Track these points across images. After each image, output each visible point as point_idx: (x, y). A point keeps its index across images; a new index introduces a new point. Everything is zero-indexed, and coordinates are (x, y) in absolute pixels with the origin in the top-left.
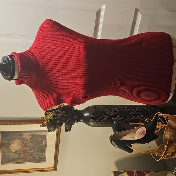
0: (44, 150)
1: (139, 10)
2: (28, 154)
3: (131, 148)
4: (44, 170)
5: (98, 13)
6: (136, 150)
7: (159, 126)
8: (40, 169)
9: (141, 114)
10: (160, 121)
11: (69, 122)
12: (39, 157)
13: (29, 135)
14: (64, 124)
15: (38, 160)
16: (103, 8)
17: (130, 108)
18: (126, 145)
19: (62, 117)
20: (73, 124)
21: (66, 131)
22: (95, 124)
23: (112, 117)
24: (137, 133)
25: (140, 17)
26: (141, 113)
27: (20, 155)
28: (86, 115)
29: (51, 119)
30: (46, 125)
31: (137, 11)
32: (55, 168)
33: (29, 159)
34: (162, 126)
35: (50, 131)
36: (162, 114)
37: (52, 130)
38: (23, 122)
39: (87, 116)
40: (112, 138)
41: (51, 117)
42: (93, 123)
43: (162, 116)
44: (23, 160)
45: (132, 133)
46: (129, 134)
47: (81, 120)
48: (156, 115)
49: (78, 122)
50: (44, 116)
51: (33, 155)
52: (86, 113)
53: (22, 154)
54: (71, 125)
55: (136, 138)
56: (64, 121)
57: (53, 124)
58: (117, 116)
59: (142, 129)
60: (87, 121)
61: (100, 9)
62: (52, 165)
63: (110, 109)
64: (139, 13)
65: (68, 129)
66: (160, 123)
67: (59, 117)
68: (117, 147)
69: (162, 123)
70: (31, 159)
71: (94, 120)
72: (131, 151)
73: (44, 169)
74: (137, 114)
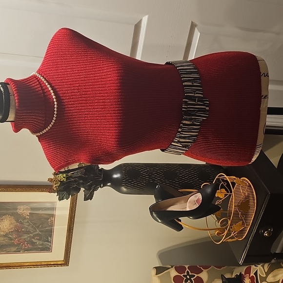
0: (50, 233)
1: (196, 26)
2: (24, 239)
3: (180, 223)
4: (48, 265)
5: (137, 27)
6: (187, 227)
7: (221, 194)
8: (43, 263)
9: (195, 177)
10: (223, 187)
11: (90, 186)
12: (42, 244)
13: (27, 208)
14: (82, 189)
15: (39, 248)
16: (145, 20)
17: (181, 168)
18: (172, 220)
19: (80, 178)
20: (96, 189)
21: (86, 199)
22: (129, 190)
23: (153, 180)
24: (190, 202)
25: (197, 35)
26: (196, 174)
27: (12, 240)
28: (115, 176)
29: (63, 181)
30: (55, 189)
31: (193, 26)
32: (66, 262)
33: (25, 246)
34: (226, 195)
35: (60, 200)
36: (226, 176)
37: (64, 197)
38: (19, 187)
39: (117, 179)
40: (153, 209)
41: (64, 177)
42: (125, 188)
43: (225, 179)
44: (17, 249)
45: (183, 202)
46: (178, 204)
47: (108, 184)
48: (217, 177)
49: (103, 187)
50: (52, 177)
51: (33, 240)
52: (116, 174)
53: (15, 238)
54: (93, 191)
55: (188, 209)
56: (83, 185)
57: (66, 189)
58: (161, 178)
59: (196, 197)
60: (116, 185)
61: (140, 22)
62: (61, 257)
63: (152, 169)
64: (196, 30)
65: (88, 197)
66: (223, 190)
67: (75, 177)
68: (160, 221)
69: (226, 190)
70: (29, 248)
71: (127, 183)
72: (179, 228)
73: (49, 263)
74: (190, 176)
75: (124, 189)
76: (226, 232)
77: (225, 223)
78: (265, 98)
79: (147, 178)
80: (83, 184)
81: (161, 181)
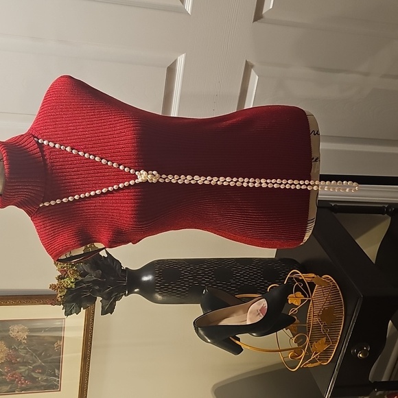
0: (58, 364)
1: (252, 66)
2: (21, 373)
3: (237, 342)
6: (249, 348)
7: (295, 299)
9: (259, 276)
10: (298, 289)
11: (110, 294)
12: (46, 380)
13: (23, 329)
14: (99, 299)
15: (42, 386)
17: (238, 264)
18: (227, 339)
19: (95, 282)
20: (118, 298)
21: (104, 312)
22: (165, 298)
23: (200, 283)
24: (250, 313)
25: (254, 79)
26: (259, 273)
27: (3, 375)
28: (145, 279)
29: (71, 288)
30: (60, 299)
31: (248, 67)
33: (22, 384)
34: (302, 301)
35: (67, 314)
36: (300, 274)
37: (73, 311)
38: (11, 299)
39: (148, 282)
40: (198, 324)
41: (72, 282)
42: (160, 294)
43: (300, 278)
44: (10, 388)
45: (241, 312)
46: (235, 315)
47: (136, 290)
48: (288, 276)
49: (128, 295)
50: (56, 282)
51: (33, 374)
52: (147, 275)
53: (7, 373)
54: (115, 301)
55: (248, 323)
56: (100, 293)
57: (75, 299)
58: (211, 279)
59: (260, 304)
60: (147, 291)
63: (197, 267)
64: (253, 72)
65: (108, 309)
66: (299, 294)
67: (88, 282)
68: (209, 341)
69: (303, 294)
70: (27, 386)
71: (162, 288)
72: (237, 350)
74: (252, 276)
75: (159, 297)
76: (304, 353)
77: (301, 340)
78: (316, 161)
79: (190, 279)
80: (99, 291)
81: (211, 283)
